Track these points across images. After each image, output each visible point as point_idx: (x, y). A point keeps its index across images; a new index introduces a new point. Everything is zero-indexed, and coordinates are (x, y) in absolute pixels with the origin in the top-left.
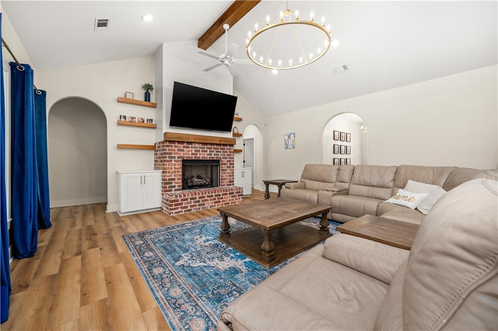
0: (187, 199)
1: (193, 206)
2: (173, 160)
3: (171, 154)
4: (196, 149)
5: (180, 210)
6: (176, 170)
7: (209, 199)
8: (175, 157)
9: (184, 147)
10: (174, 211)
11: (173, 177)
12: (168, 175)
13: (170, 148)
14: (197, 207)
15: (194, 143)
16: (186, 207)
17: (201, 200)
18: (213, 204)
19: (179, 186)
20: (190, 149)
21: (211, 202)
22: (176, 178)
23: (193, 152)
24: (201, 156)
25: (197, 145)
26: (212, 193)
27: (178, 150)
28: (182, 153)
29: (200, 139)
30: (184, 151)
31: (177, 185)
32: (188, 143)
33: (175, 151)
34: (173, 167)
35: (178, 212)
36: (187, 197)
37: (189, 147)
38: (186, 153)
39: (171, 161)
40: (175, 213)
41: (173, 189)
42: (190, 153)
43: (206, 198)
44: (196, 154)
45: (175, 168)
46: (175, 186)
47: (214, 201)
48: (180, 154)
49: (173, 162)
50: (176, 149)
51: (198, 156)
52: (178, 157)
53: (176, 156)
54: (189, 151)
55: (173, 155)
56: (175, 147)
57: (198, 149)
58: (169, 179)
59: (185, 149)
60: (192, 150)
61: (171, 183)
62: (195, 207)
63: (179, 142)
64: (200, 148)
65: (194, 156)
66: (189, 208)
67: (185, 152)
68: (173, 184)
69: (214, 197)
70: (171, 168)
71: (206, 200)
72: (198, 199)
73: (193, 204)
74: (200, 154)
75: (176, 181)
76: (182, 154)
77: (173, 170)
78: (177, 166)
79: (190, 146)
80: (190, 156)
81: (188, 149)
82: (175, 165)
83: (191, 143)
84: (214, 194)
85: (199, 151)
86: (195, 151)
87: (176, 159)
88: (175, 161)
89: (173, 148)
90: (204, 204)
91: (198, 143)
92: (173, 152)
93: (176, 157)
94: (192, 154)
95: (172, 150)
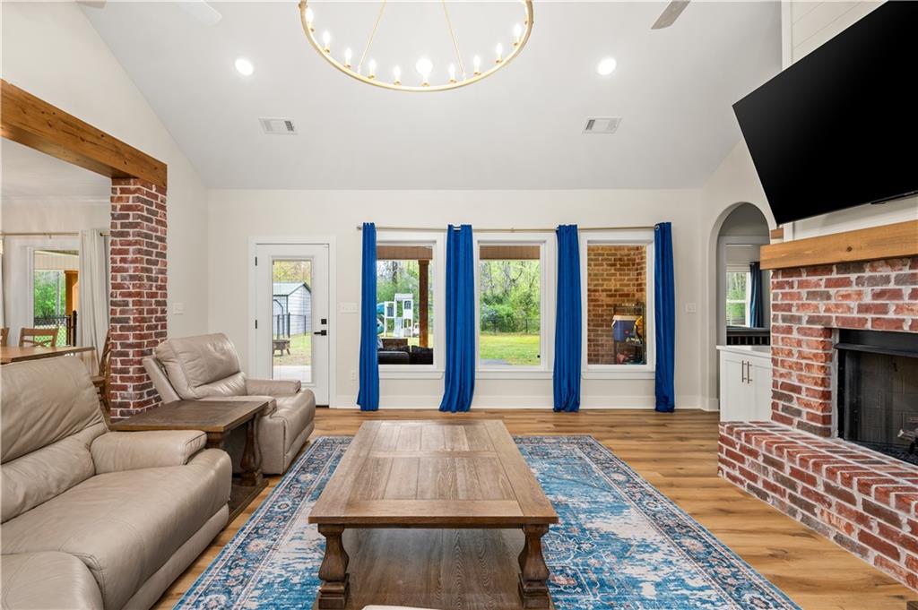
0: (754, 454)
1: (774, 489)
2: (795, 327)
3: (789, 307)
4: (878, 288)
5: (737, 473)
6: (804, 362)
7: (834, 500)
8: (799, 319)
9: (829, 284)
10: (726, 469)
11: (796, 383)
12: (782, 370)
13: (787, 290)
14: (787, 501)
15: (872, 262)
16: (754, 478)
17: (800, 484)
18: (854, 538)
19: (813, 417)
20: (855, 288)
21: (845, 520)
22: (804, 386)
23: (868, 299)
24: (908, 318)
25: (884, 271)
26: (847, 481)
27: (812, 295)
28: (822, 305)
29: (873, 244)
30: (829, 297)
31: (805, 410)
32: (845, 266)
33: (799, 298)
34: (795, 350)
35: (734, 479)
36: (753, 447)
37: (847, 283)
38: (837, 306)
39: (789, 330)
40: (729, 475)
41: (796, 420)
42: (854, 304)
43: (820, 490)
44: (884, 309)
45: (801, 356)
46: (799, 413)
47: (858, 527)
48: (817, 307)
49: (795, 335)
50: (804, 292)
51: (891, 315)
52: (811, 320)
53: (805, 315)
54: (847, 297)
55: (794, 312)
56: (801, 285)
57: (892, 286)
58: (784, 386)
59: (832, 291)
60: (860, 294)
61: (790, 399)
62: (777, 496)
63: (814, 269)
64: (899, 280)
65: (869, 316)
66: (760, 485)
67: (833, 301)
68: (795, 405)
69: (859, 508)
70: (790, 353)
71: (820, 499)
72: (787, 473)
73: (771, 480)
74: (899, 309)
75: (803, 396)
76: (822, 308)
77: (794, 359)
78: (805, 349)
79: (853, 277)
80: (855, 315)
81: (843, 290)
82: (799, 343)
83: (858, 265)
84: (859, 497)
85: (896, 294)
86: (877, 296)
87: (804, 325)
88: (799, 330)
89: (795, 290)
90: (810, 508)
91: (890, 261)
92: (795, 303)
93: (805, 319)
94: (864, 308)
95: (791, 296)
